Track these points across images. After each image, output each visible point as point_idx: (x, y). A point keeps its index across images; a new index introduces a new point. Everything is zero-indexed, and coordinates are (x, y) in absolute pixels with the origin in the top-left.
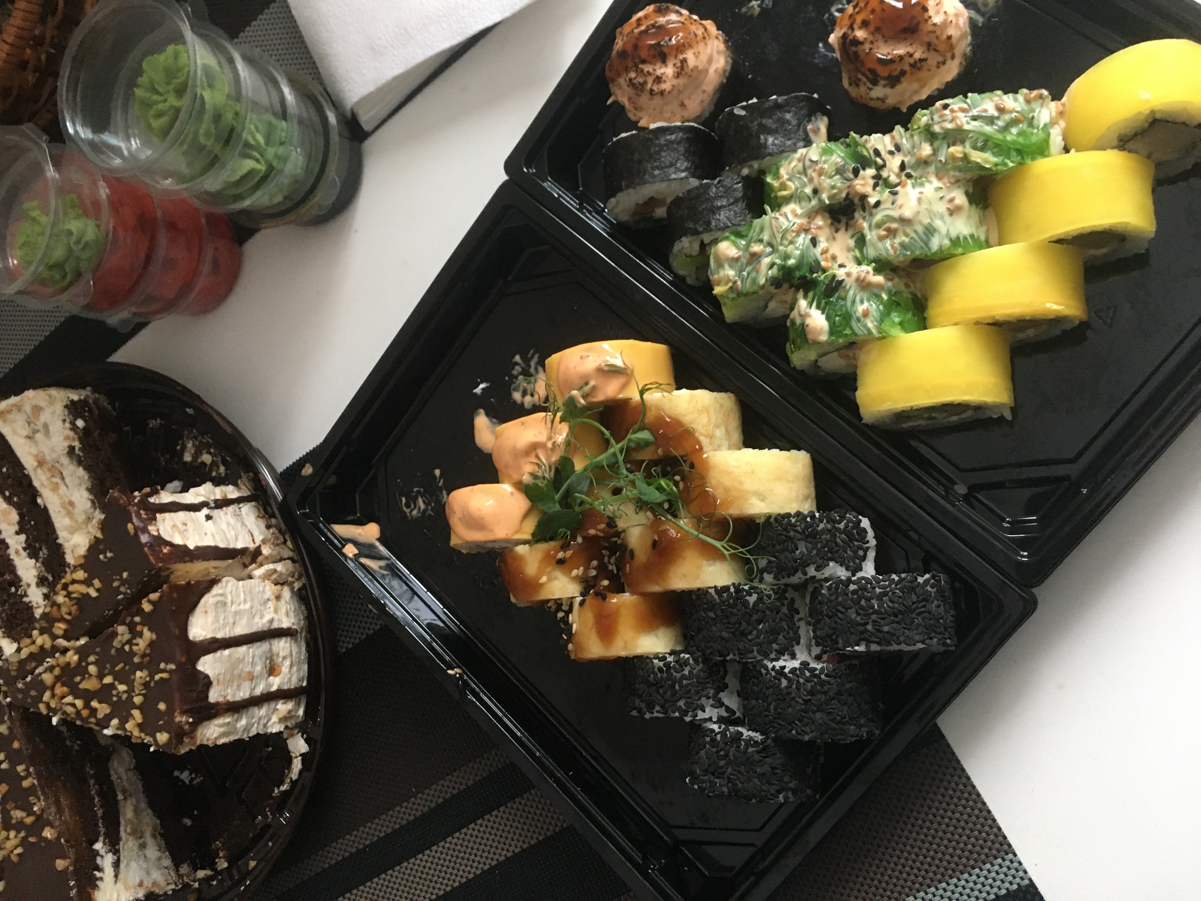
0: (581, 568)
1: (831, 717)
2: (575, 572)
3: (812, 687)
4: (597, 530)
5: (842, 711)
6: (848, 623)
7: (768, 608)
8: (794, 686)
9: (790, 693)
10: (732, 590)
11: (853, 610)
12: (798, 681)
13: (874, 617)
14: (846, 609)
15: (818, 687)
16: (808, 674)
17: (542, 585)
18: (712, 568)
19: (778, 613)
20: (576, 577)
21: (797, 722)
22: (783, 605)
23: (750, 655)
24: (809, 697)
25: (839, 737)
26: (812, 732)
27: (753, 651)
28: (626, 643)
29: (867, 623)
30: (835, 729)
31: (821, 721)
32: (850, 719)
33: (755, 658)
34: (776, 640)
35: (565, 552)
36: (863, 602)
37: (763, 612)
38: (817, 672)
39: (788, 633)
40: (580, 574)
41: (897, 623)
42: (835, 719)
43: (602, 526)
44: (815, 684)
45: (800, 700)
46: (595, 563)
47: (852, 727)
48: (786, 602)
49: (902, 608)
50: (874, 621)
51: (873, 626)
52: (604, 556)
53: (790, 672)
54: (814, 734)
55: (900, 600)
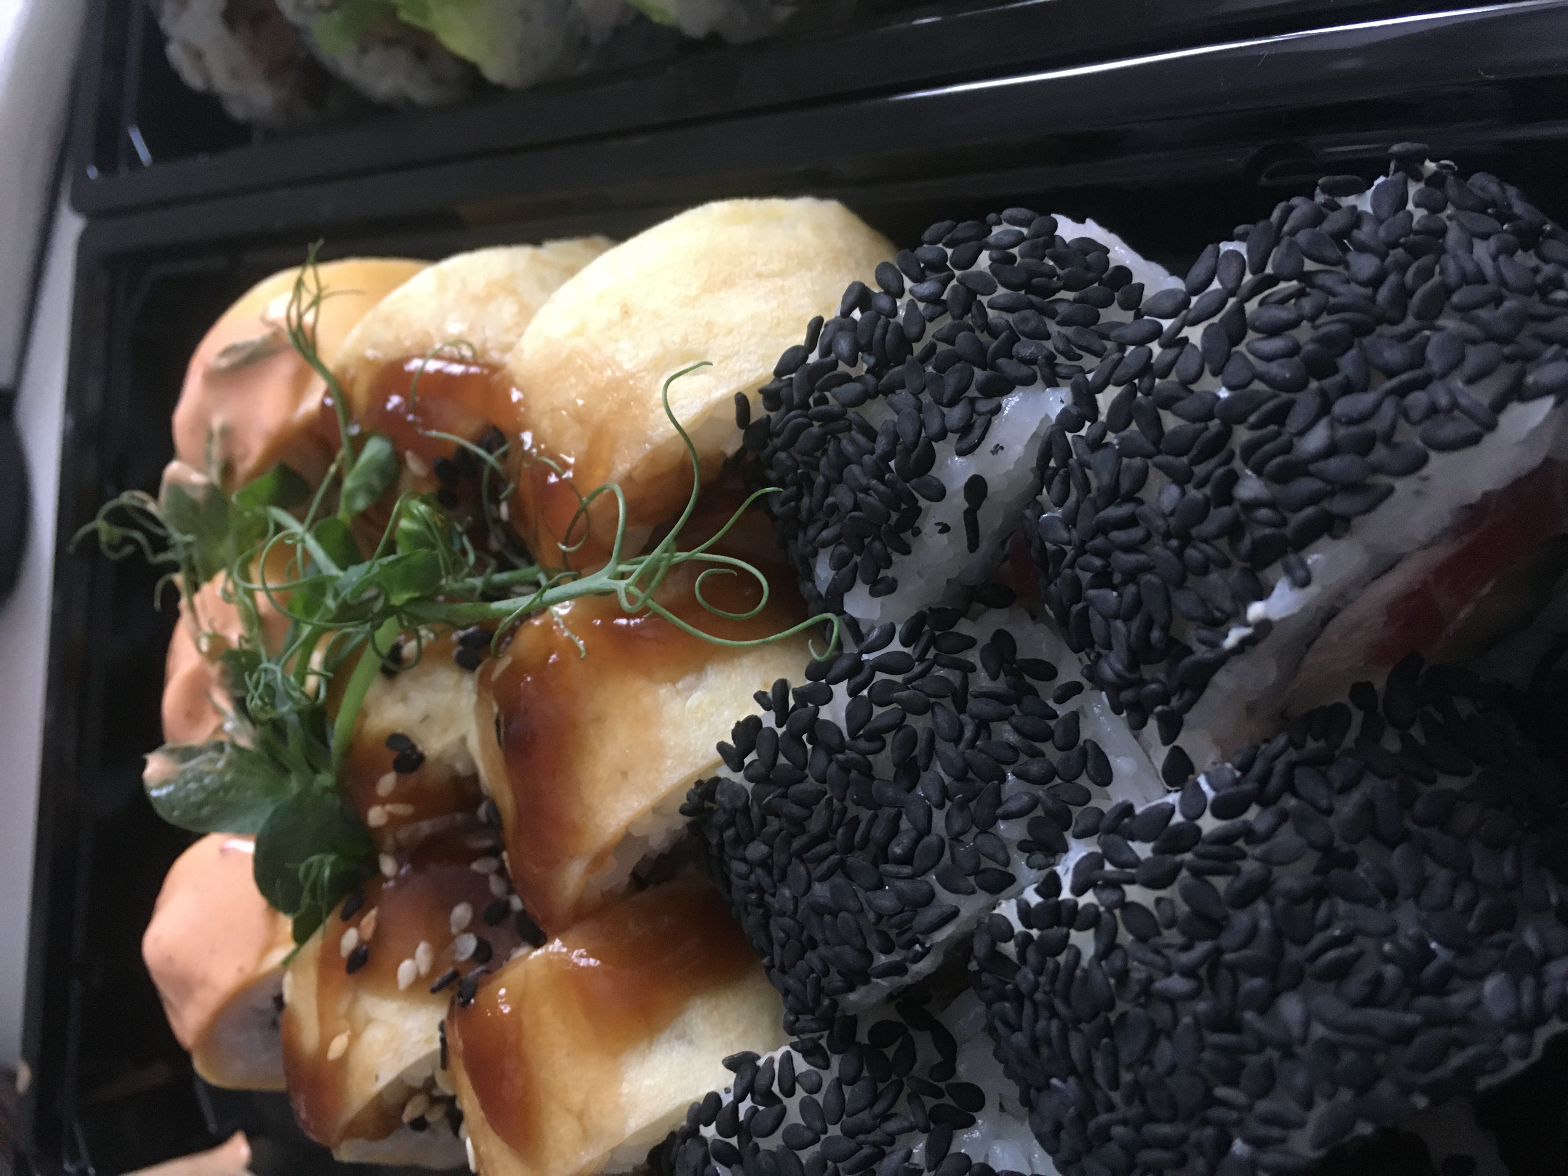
0: (422, 949)
1: (1355, 986)
2: (406, 970)
3: (1187, 896)
4: (383, 802)
5: (1391, 932)
6: (1167, 536)
7: (909, 708)
8: (1125, 937)
9: (1123, 976)
10: (769, 719)
11: (1156, 477)
12: (1127, 907)
13: (1242, 435)
14: (1130, 497)
15: (1220, 883)
16: (1143, 850)
17: (343, 1061)
18: (697, 698)
19: (961, 705)
20: (418, 982)
21: (1221, 1092)
22: (968, 668)
23: (929, 915)
24: (1202, 948)
25: (1457, 1060)
26: (1308, 1104)
27: (931, 896)
28: (580, 1117)
29: (1233, 478)
30: (1405, 1036)
31: (1319, 1030)
32: (1461, 949)
33: (955, 913)
34: (998, 802)
35: (357, 925)
36: (1170, 422)
37: (899, 725)
38: (1178, 818)
39: (1036, 754)
40: (424, 969)
41: (1347, 389)
42: (1378, 980)
43: (387, 782)
44: (1197, 873)
45: (1177, 984)
46: (461, 913)
47: (1491, 985)
48: (973, 656)
49: (1329, 324)
50: (1250, 449)
51: (1258, 471)
52: (485, 877)
53: (1079, 890)
54: (1321, 1108)
55: (1307, 304)
